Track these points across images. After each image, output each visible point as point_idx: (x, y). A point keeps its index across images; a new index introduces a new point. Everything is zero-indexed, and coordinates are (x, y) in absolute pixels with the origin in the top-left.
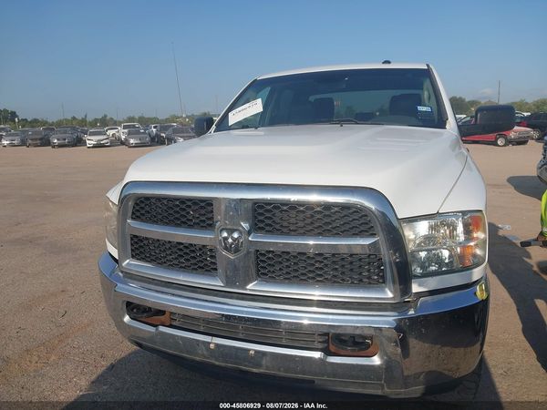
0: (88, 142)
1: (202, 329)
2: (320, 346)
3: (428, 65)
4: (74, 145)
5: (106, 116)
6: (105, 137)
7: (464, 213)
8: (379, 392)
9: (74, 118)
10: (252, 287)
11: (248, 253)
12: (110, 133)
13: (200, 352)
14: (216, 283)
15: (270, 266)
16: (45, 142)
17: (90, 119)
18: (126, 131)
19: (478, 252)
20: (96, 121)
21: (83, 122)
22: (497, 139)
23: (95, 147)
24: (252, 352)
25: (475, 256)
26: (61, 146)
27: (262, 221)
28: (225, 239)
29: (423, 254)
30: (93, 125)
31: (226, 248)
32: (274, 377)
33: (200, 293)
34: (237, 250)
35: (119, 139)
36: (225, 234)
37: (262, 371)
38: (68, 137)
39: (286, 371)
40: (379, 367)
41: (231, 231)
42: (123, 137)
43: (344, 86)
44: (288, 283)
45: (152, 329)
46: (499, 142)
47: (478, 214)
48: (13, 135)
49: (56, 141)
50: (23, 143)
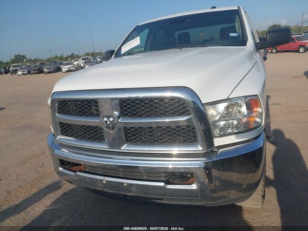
0: (63, 69)
1: (100, 173)
2: (164, 179)
3: (239, 7)
4: (56, 72)
5: (73, 54)
6: (72, 66)
7: (246, 97)
8: (200, 204)
9: (56, 56)
10: (125, 148)
11: (120, 129)
12: (76, 63)
13: (98, 185)
14: (104, 147)
15: (133, 135)
16: (41, 71)
17: (65, 56)
18: (84, 61)
19: (258, 120)
20: (68, 57)
21: (61, 58)
22: (299, 49)
23: (67, 72)
24: (125, 184)
25: (255, 122)
26: (49, 73)
27: (126, 110)
28: (106, 122)
29: (222, 123)
30: (66, 59)
31: (107, 127)
32: (139, 197)
33: (97, 153)
34: (113, 128)
35: (80, 66)
36: (106, 119)
37: (132, 194)
38: (53, 68)
39: (145, 194)
40: (196, 190)
41: (109, 117)
42: (82, 65)
43: (188, 25)
44: (143, 145)
45: (73, 174)
46: (300, 50)
47: (255, 97)
48: (23, 68)
49: (46, 70)
50: (29, 73)
